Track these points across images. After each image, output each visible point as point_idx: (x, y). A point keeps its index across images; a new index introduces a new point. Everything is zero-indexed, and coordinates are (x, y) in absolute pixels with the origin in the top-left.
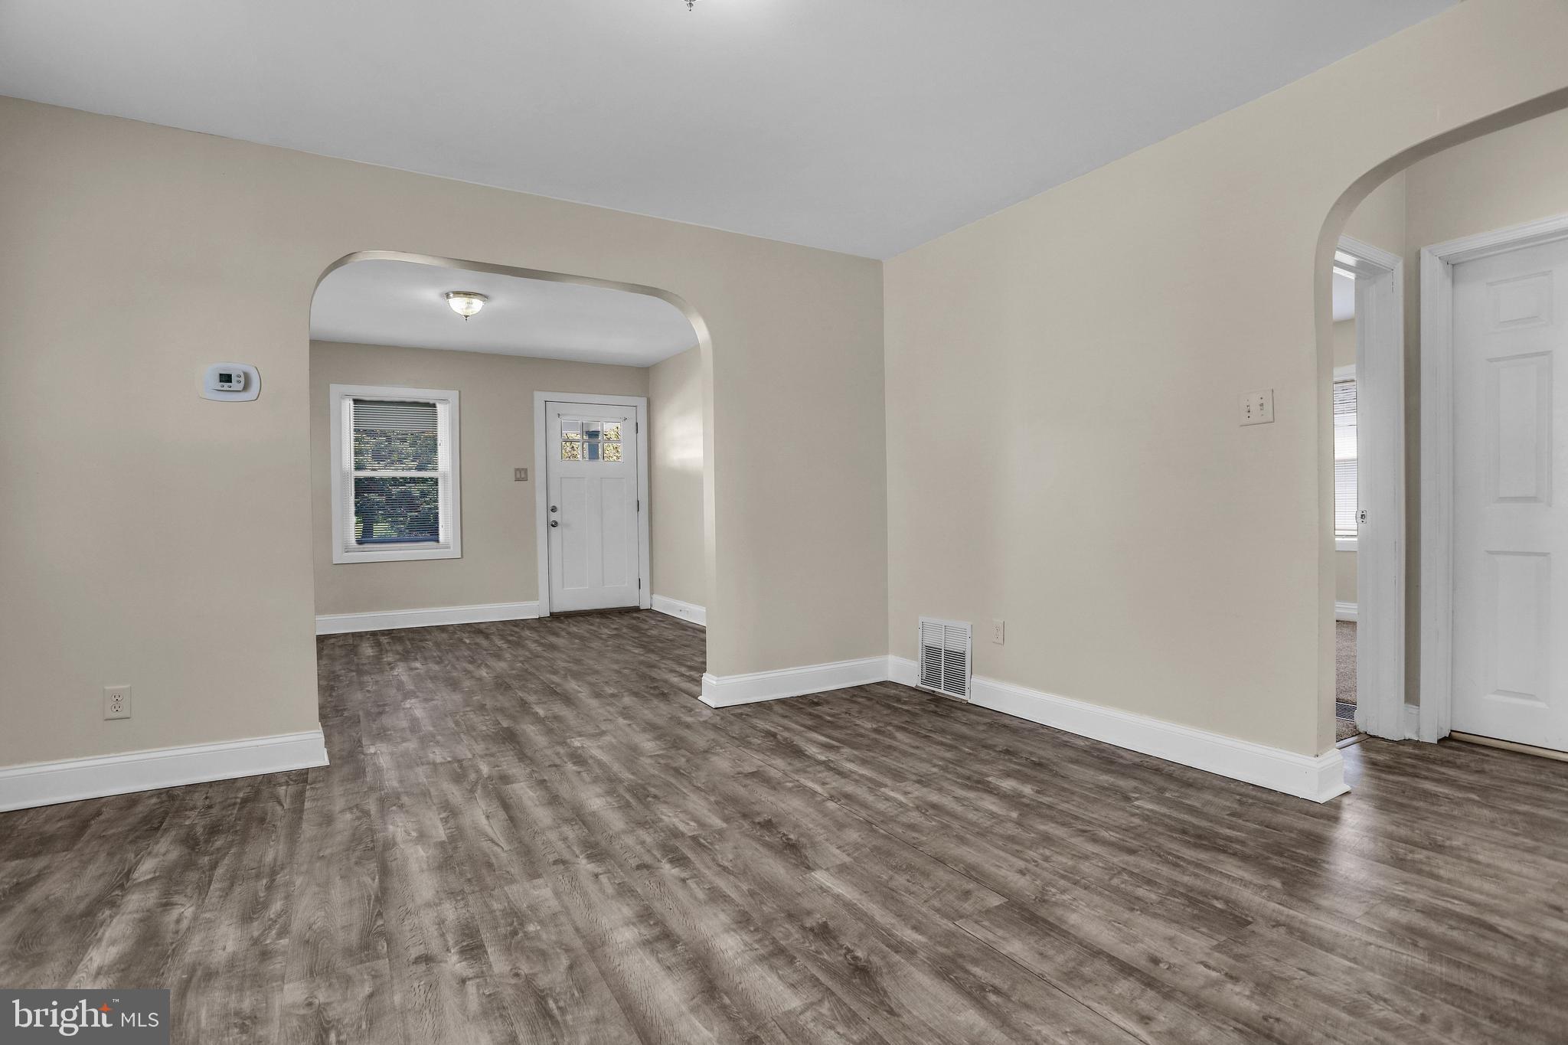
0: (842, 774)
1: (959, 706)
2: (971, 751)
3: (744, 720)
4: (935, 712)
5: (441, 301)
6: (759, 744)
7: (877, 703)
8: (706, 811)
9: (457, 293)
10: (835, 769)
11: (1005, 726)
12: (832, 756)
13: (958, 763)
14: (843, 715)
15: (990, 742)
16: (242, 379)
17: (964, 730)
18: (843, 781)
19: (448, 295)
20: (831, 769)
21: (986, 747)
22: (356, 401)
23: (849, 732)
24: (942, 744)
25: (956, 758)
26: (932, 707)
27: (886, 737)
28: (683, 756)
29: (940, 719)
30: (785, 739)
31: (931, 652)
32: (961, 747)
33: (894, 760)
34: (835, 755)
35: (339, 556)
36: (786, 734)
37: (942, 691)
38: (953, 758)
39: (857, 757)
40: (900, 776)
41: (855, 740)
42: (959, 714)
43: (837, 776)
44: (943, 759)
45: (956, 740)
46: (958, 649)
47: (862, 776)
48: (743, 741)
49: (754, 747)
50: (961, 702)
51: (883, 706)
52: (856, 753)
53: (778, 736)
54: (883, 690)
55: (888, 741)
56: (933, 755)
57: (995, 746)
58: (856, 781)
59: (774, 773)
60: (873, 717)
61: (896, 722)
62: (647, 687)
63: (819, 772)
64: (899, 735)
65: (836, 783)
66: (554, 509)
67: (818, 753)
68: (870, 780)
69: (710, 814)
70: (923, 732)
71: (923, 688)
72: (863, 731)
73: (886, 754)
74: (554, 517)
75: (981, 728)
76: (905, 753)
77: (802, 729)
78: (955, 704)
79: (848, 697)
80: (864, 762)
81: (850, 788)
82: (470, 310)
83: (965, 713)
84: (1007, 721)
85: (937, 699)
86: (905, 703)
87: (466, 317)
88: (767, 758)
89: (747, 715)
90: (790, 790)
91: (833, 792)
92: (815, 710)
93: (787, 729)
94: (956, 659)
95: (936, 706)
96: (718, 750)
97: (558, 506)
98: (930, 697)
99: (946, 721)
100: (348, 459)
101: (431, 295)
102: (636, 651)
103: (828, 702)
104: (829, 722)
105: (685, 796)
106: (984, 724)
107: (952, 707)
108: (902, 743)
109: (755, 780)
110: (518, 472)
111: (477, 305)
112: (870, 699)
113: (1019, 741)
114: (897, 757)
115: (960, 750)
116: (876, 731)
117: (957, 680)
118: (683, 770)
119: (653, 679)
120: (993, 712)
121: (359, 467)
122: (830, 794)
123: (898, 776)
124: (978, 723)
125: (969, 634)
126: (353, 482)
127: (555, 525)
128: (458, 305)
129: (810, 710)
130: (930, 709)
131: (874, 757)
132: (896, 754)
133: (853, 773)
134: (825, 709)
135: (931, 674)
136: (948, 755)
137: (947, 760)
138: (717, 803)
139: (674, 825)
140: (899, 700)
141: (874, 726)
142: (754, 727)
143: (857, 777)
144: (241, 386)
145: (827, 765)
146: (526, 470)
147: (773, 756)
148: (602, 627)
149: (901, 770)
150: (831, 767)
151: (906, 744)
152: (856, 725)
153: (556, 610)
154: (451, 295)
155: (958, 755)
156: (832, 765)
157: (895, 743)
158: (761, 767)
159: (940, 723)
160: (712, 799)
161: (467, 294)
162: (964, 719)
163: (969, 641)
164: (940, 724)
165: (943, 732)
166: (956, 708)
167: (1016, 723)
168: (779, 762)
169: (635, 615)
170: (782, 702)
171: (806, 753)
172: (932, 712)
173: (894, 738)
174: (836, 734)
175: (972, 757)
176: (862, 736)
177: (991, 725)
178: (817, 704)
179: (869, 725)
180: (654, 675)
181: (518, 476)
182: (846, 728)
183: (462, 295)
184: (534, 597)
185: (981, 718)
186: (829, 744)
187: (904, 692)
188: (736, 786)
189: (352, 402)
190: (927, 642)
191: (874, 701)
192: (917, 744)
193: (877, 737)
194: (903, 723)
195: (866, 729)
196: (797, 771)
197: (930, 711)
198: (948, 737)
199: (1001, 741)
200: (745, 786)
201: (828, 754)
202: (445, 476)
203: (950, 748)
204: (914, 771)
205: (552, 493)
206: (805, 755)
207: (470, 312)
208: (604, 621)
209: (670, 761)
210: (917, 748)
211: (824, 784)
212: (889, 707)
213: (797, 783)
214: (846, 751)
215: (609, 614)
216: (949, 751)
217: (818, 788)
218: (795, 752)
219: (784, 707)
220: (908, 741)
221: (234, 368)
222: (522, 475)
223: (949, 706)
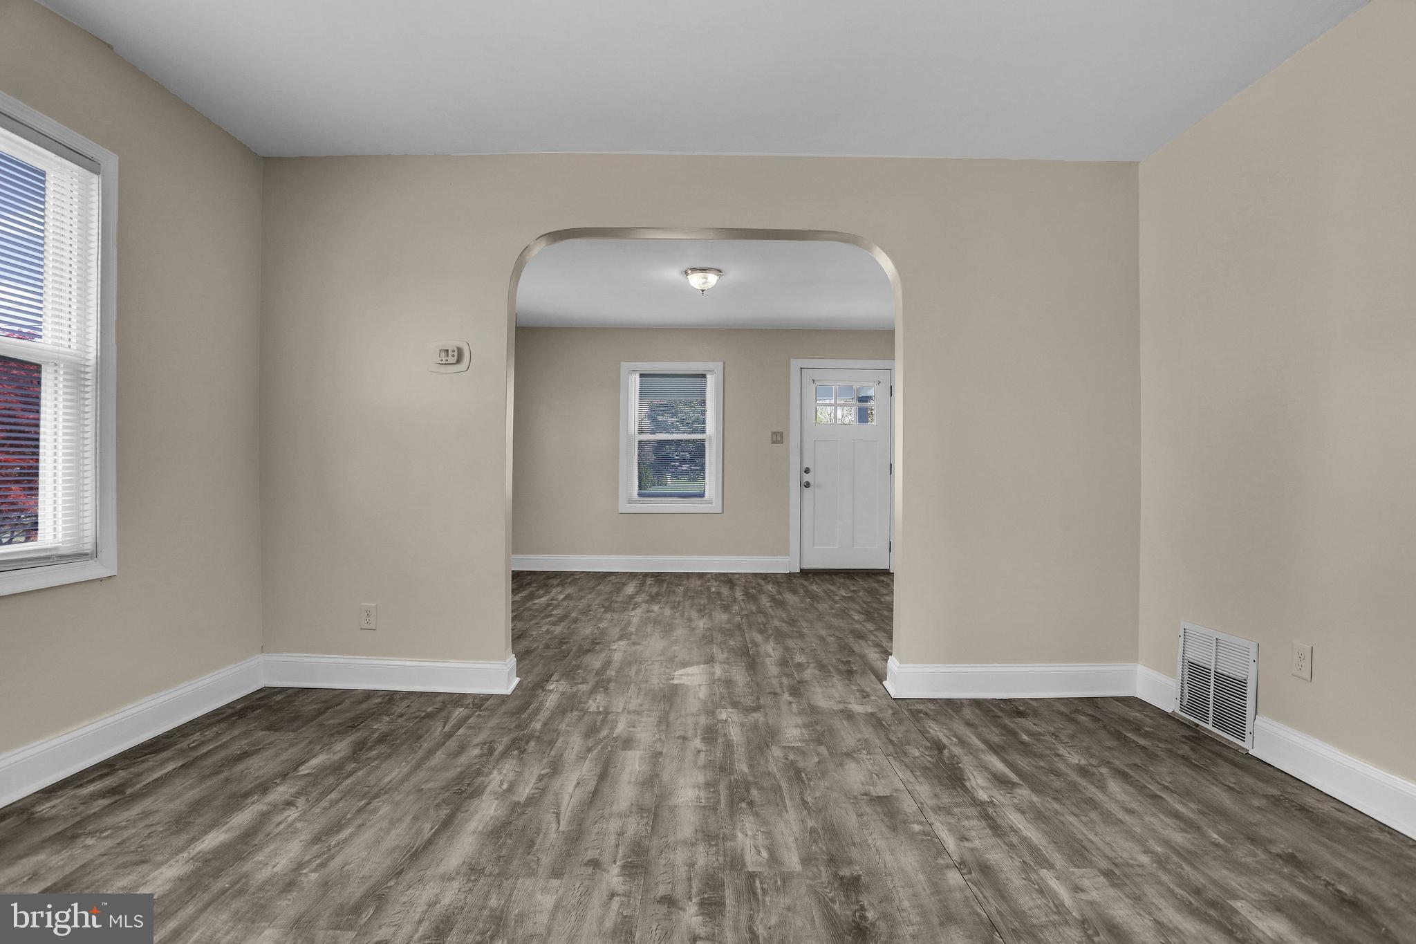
0: (996, 829)
1: (1231, 755)
2: (1222, 841)
3: (918, 720)
4: (1186, 759)
5: (680, 278)
6: (915, 758)
7: (1105, 727)
8: (791, 839)
9: (694, 270)
10: (991, 818)
11: (1303, 809)
12: (999, 797)
13: (1188, 856)
14: (1048, 738)
15: (1263, 832)
16: (456, 354)
17: (1225, 800)
18: (993, 841)
19: (686, 273)
20: (986, 816)
21: (1253, 840)
22: (642, 376)
23: (1042, 764)
24: (1176, 815)
25: (1193, 848)
26: (1185, 750)
27: (1092, 783)
28: (819, 755)
29: (1189, 771)
30: (953, 757)
31: (1196, 672)
32: (1206, 828)
33: (1085, 824)
34: (1004, 796)
35: (624, 507)
36: (957, 750)
37: (1210, 727)
38: (1188, 845)
39: (1033, 806)
40: (1082, 855)
41: (1044, 778)
42: (1226, 769)
43: (988, 831)
44: (1166, 842)
45: (1201, 812)
46: (1239, 675)
47: (1024, 840)
48: (898, 751)
49: (906, 760)
50: (1237, 751)
51: (1110, 733)
52: (1035, 799)
53: (946, 752)
54: (1122, 710)
55: (1092, 791)
56: (1153, 830)
57: (1271, 841)
58: (1012, 846)
59: (908, 806)
60: (1087, 749)
61: (1117, 762)
62: (839, 660)
63: (968, 818)
64: (1114, 786)
65: (981, 840)
66: (807, 471)
67: (982, 788)
68: (1033, 849)
69: (793, 845)
70: (1153, 788)
71: (1183, 718)
72: (1062, 766)
73: (1078, 811)
74: (807, 478)
75: (1256, 802)
76: (1108, 818)
77: (983, 746)
78: (1225, 752)
79: (1067, 712)
80: (1039, 817)
81: (996, 856)
82: (706, 285)
83: (1237, 770)
84: (1309, 801)
85: (1197, 738)
86: (1146, 735)
87: (703, 291)
88: (912, 779)
89: (926, 714)
90: (912, 836)
91: (969, 857)
92: (1014, 722)
93: (962, 742)
94: (1232, 688)
95: (1193, 749)
96: (864, 755)
97: (811, 468)
98: (1188, 733)
99: (1200, 779)
100: (633, 426)
101: (672, 274)
102: (856, 618)
103: (1036, 714)
104: (1023, 743)
105: (781, 808)
106: (1265, 796)
107: (1219, 755)
108: (1111, 798)
109: (879, 809)
110: (774, 436)
111: (712, 279)
112: (1095, 719)
113: (1324, 845)
114: (1092, 822)
115: (1203, 835)
116: (1083, 771)
117: (1233, 719)
118: (806, 775)
119: (852, 652)
120: (1288, 779)
121: (641, 432)
122: (961, 858)
123: (1078, 853)
124: (1254, 793)
125: (1253, 656)
126: (637, 445)
127: (808, 485)
128: (696, 280)
129: (1007, 721)
130: (1180, 752)
131: (1057, 813)
132: (1094, 815)
133: (1015, 831)
134: (1027, 723)
135: (1195, 702)
136: (1178, 838)
137: (1173, 848)
138: (813, 831)
139: (742, 850)
140: (1137, 729)
141: (1083, 762)
142: (923, 732)
143: (1014, 839)
144: (454, 360)
145: (985, 812)
146: (781, 434)
147: (921, 779)
148: (841, 588)
149: (1088, 845)
150: (987, 814)
151: (1117, 802)
152: (1058, 755)
153: (805, 567)
154: (689, 272)
155: (1196, 842)
156: (990, 810)
157: (1100, 796)
158: (897, 790)
159: (1186, 777)
160: (810, 823)
161: (703, 270)
162: (1231, 781)
163: (1253, 667)
164: (1185, 780)
165: (1186, 794)
166: (1226, 759)
167: (1326, 807)
168: (924, 790)
169: (882, 578)
170: (977, 703)
171: (967, 784)
172: (1183, 757)
173: (1102, 787)
174: (1023, 762)
175: (1220, 853)
176: (1058, 774)
177: (1276, 801)
178: (1020, 714)
179: (1075, 759)
180: (856, 648)
181: (775, 439)
182: (1041, 757)
183: (698, 271)
184: (785, 551)
185: (1260, 784)
186: (1004, 775)
187: (1152, 718)
188: (850, 813)
189: (638, 377)
190: (1191, 656)
191: (1100, 725)
192: (1134, 805)
193: (1079, 780)
194: (1127, 765)
195: (1068, 765)
196: (939, 809)
197: (1179, 755)
198: (1193, 806)
199: (1288, 835)
200: (860, 815)
201: (995, 793)
202: (710, 438)
203: (1188, 825)
204: (1109, 852)
205: (806, 455)
206: (964, 787)
207: (706, 287)
208: (848, 582)
209: (799, 758)
210: (1131, 812)
211: (964, 838)
212: (1118, 736)
213: (927, 828)
214: (1024, 793)
215: (857, 575)
216: (1183, 830)
217: (950, 843)
218: (953, 778)
219: (977, 711)
220: (1122, 797)
221: (451, 344)
222: (778, 438)
223: (1213, 753)
